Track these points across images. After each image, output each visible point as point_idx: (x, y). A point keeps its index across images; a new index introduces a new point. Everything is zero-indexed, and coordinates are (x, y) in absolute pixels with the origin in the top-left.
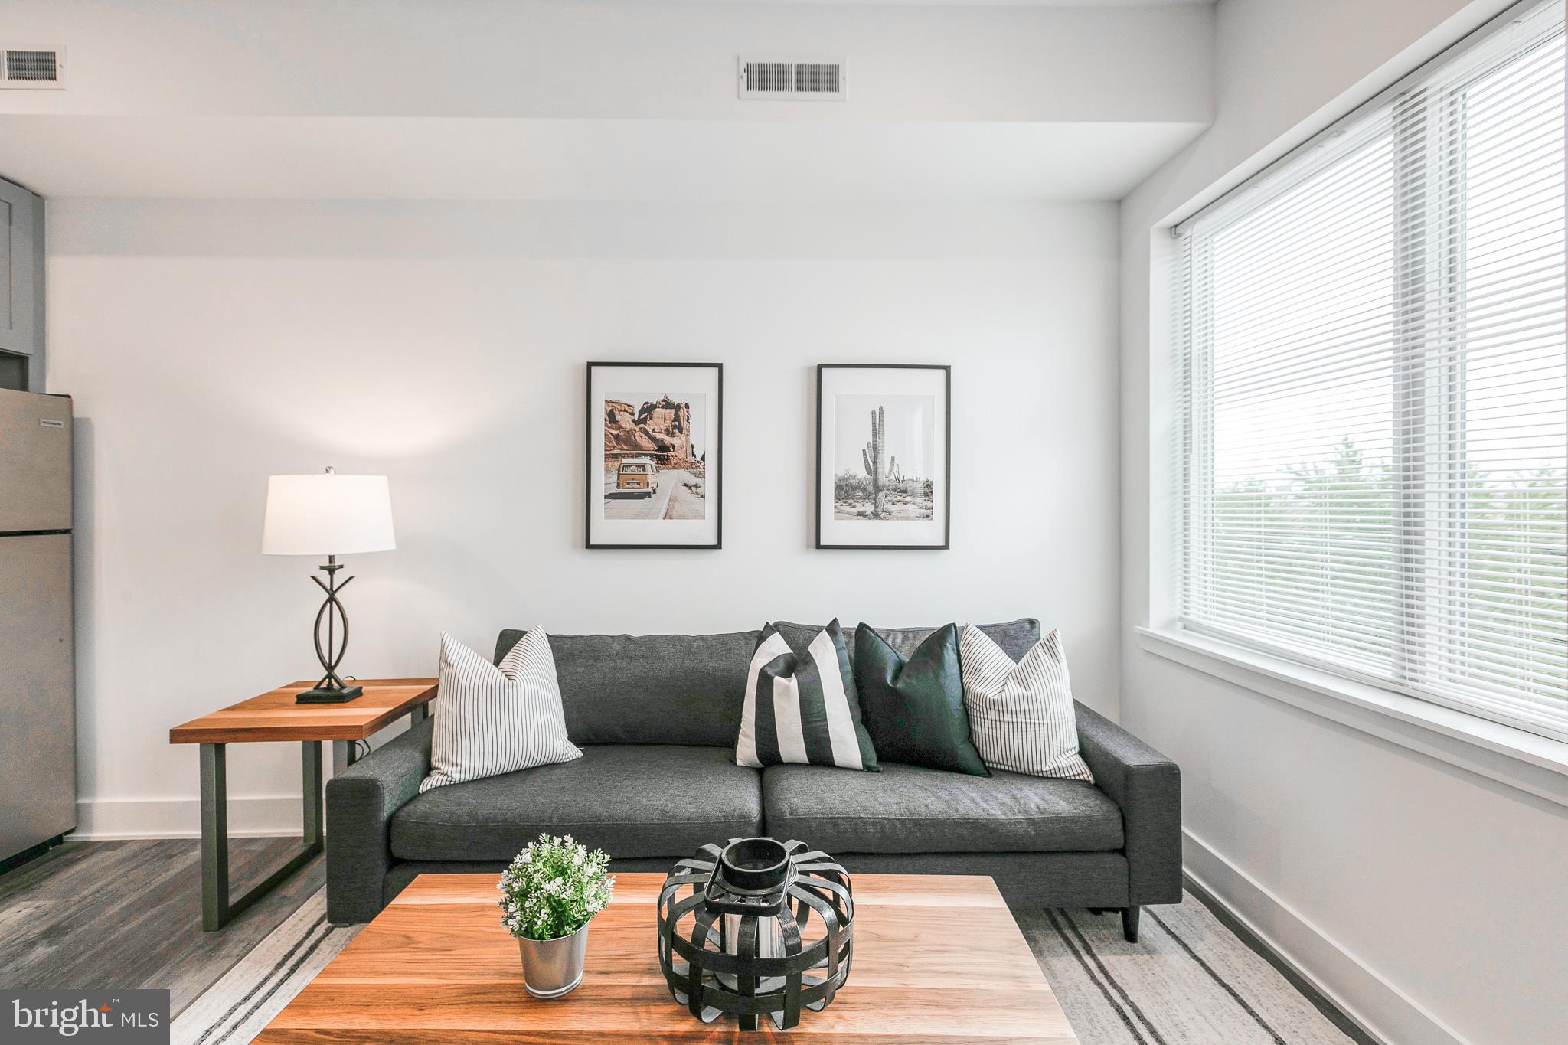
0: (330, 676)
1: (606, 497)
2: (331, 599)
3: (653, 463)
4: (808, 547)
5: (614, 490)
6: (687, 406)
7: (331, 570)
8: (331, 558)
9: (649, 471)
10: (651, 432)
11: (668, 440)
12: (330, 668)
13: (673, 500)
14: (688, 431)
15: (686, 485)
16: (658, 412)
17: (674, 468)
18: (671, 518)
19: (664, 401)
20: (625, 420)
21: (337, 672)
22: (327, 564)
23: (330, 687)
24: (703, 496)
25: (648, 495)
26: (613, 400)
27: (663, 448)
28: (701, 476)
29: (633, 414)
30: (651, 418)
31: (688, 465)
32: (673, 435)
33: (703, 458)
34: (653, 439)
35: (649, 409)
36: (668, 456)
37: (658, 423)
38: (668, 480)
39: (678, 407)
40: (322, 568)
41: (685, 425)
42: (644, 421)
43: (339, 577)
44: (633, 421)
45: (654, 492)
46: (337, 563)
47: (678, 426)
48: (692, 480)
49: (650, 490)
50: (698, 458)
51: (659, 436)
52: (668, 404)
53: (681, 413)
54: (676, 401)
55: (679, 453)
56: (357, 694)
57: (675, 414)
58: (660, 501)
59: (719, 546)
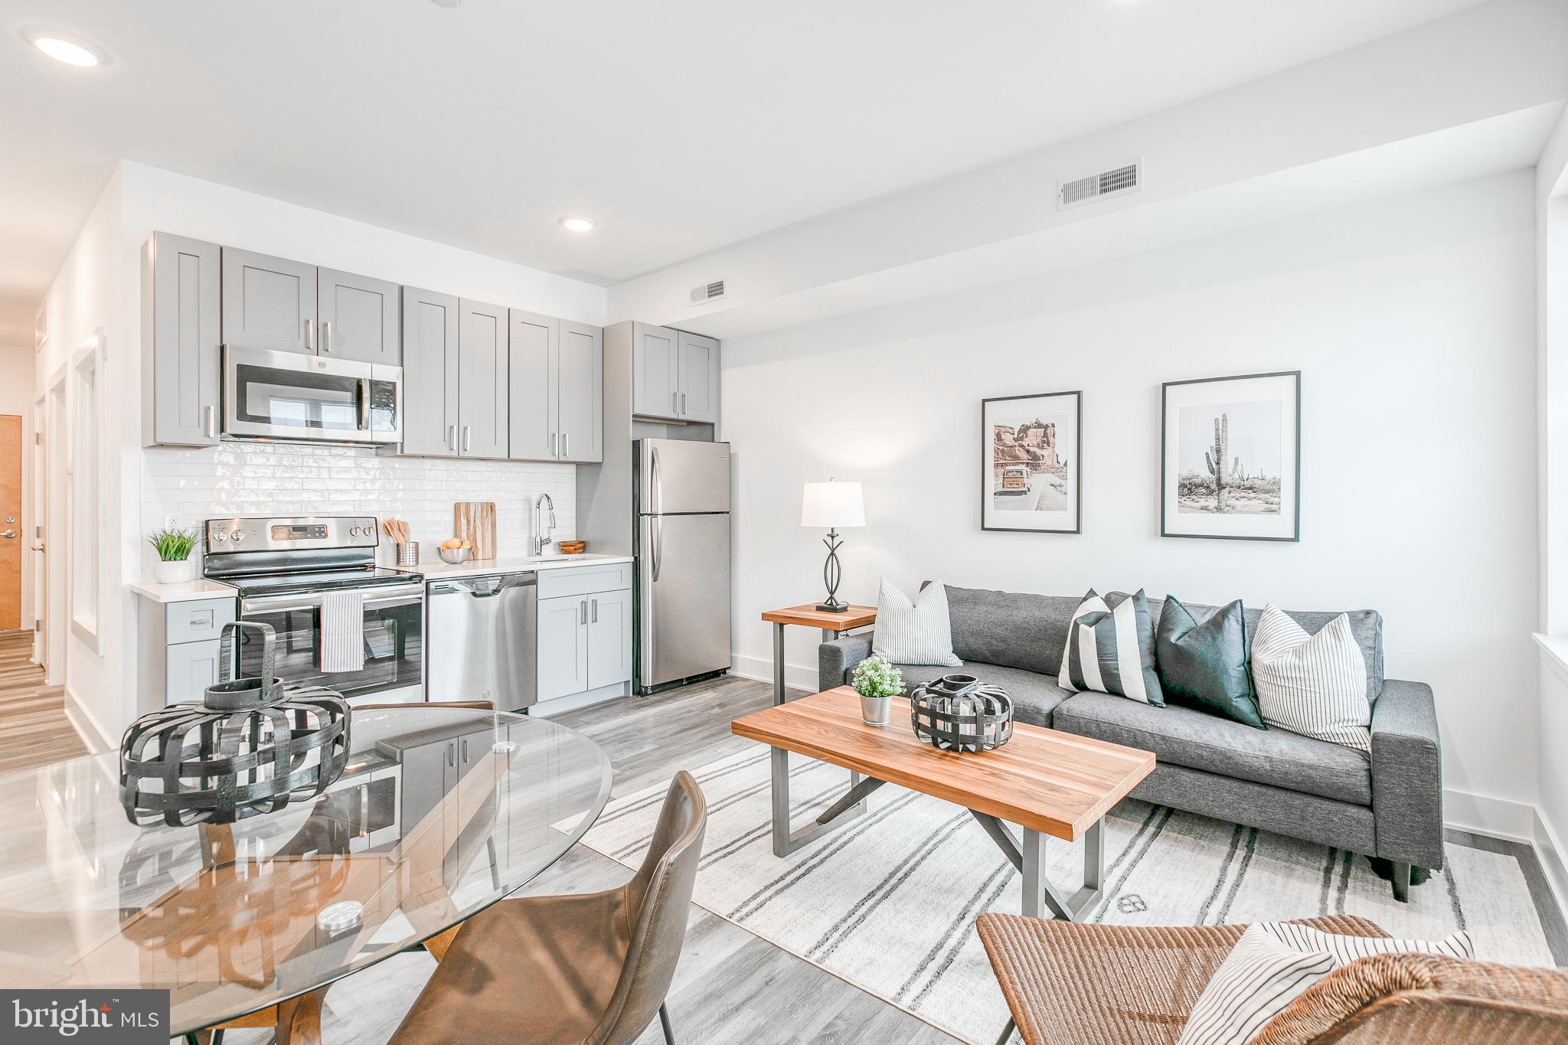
0: (831, 598)
1: (995, 494)
2: (832, 554)
3: (1028, 469)
4: (1156, 535)
5: (1000, 489)
6: (1053, 425)
7: (833, 537)
8: (832, 530)
9: (1025, 475)
10: (1027, 447)
11: (1039, 452)
12: (832, 593)
13: (1042, 498)
14: (1054, 444)
15: (1052, 485)
16: (1031, 432)
17: (1043, 472)
18: (1041, 510)
19: (1036, 423)
20: (1008, 439)
21: (835, 595)
22: (830, 533)
23: (831, 604)
24: (1067, 494)
25: (1024, 492)
26: (1000, 425)
27: (1035, 457)
28: (1064, 478)
29: (1014, 434)
30: (1026, 437)
31: (1054, 470)
32: (1042, 448)
33: (1065, 465)
34: (1028, 451)
35: (1025, 429)
36: (1039, 463)
37: (1032, 438)
38: (1039, 482)
39: (1046, 427)
40: (828, 535)
41: (1051, 439)
42: (1021, 439)
43: (837, 541)
44: (1014, 439)
45: (1029, 491)
46: (836, 533)
47: (1046, 442)
48: (1057, 481)
49: (1026, 489)
50: (1062, 464)
51: (1032, 449)
52: (1039, 425)
53: (1048, 431)
54: (1044, 422)
55: (1048, 461)
56: (845, 609)
57: (1045, 432)
58: (1033, 497)
59: (1078, 532)
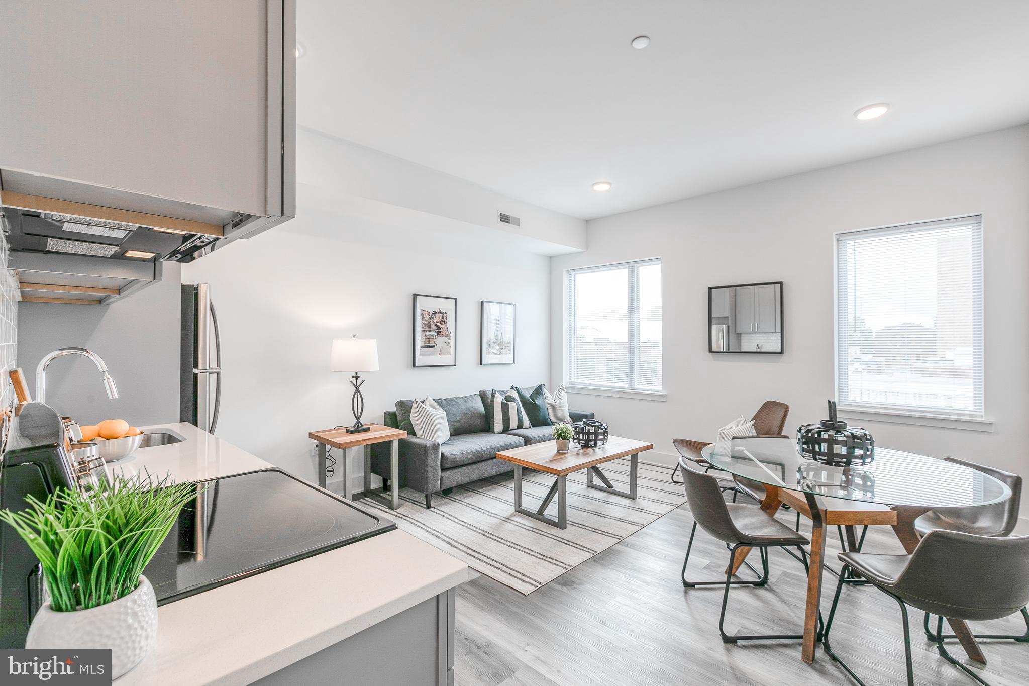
0: (358, 422)
1: (421, 347)
2: (357, 391)
3: (436, 334)
4: (478, 364)
5: (424, 345)
6: (446, 313)
7: (357, 378)
8: (356, 373)
9: (434, 337)
10: (435, 322)
11: (440, 325)
12: (358, 418)
13: (442, 348)
14: (446, 322)
15: (445, 343)
16: (437, 315)
17: (442, 336)
18: (441, 355)
19: (439, 310)
20: (427, 317)
21: (360, 420)
22: (355, 376)
23: (358, 426)
24: (451, 347)
25: (434, 346)
26: (423, 309)
27: (439, 328)
28: (450, 339)
29: (429, 315)
30: (435, 317)
31: (446, 335)
32: (442, 324)
33: (451, 333)
34: (436, 325)
35: (435, 313)
36: (440, 331)
37: (438, 317)
38: (440, 341)
39: (443, 313)
40: (353, 377)
41: (445, 320)
42: (433, 318)
43: (359, 381)
44: (430, 318)
46: (358, 376)
47: (443, 320)
48: (448, 341)
49: (435, 345)
50: (449, 332)
51: (438, 324)
52: (440, 312)
53: (444, 315)
54: (443, 311)
55: (443, 331)
56: (368, 430)
57: (443, 316)
58: (438, 348)
59: (455, 365)
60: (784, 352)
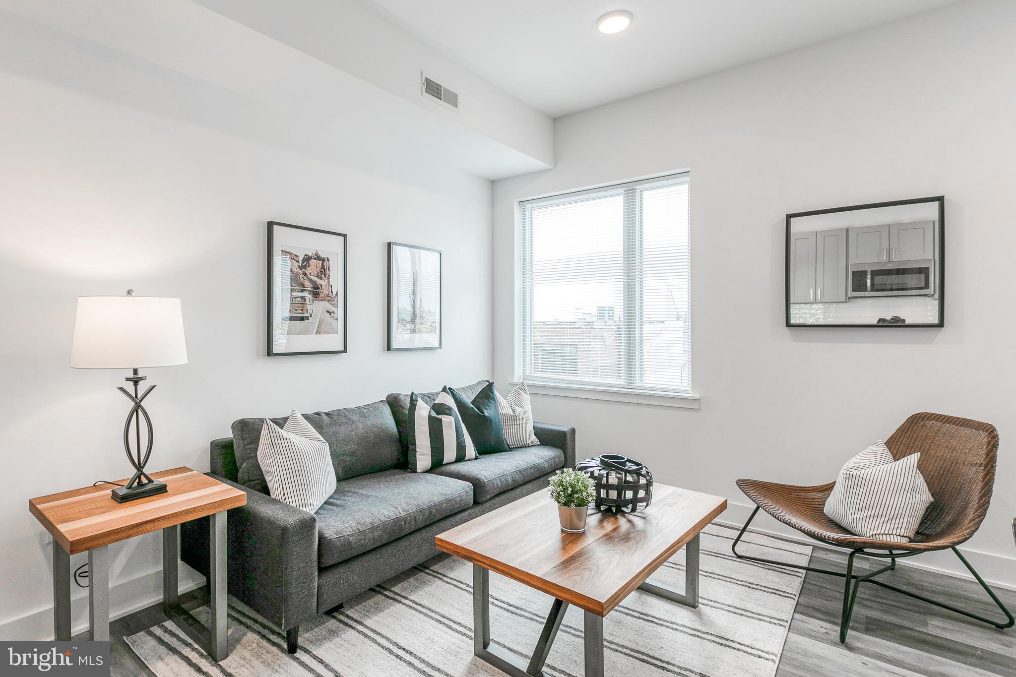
0: (140, 474)
1: (282, 319)
2: (138, 407)
3: (310, 296)
4: (384, 350)
5: (288, 313)
6: (328, 260)
7: (136, 382)
8: (135, 371)
9: (308, 302)
10: (309, 275)
11: (318, 281)
12: (139, 467)
13: (321, 322)
14: (329, 276)
15: (328, 312)
16: (313, 262)
17: (322, 300)
18: (320, 334)
19: (316, 255)
20: (294, 265)
22: (131, 375)
23: (140, 484)
24: (337, 319)
25: (307, 318)
26: (286, 251)
27: (316, 286)
28: (336, 306)
29: (298, 262)
30: (309, 266)
31: (329, 298)
32: (321, 278)
33: (337, 295)
34: (310, 280)
35: (307, 259)
36: (318, 292)
37: (313, 269)
38: (317, 308)
39: (323, 260)
40: (128, 379)
41: (327, 272)
42: (304, 267)
43: (143, 387)
44: (299, 266)
45: (311, 316)
46: (140, 375)
47: (324, 272)
48: (332, 309)
49: (308, 315)
50: (334, 294)
51: (314, 278)
52: (318, 258)
53: (325, 264)
54: (322, 255)
55: (324, 290)
56: (161, 490)
57: (322, 264)
58: (314, 322)
59: (345, 351)
60: (945, 325)
